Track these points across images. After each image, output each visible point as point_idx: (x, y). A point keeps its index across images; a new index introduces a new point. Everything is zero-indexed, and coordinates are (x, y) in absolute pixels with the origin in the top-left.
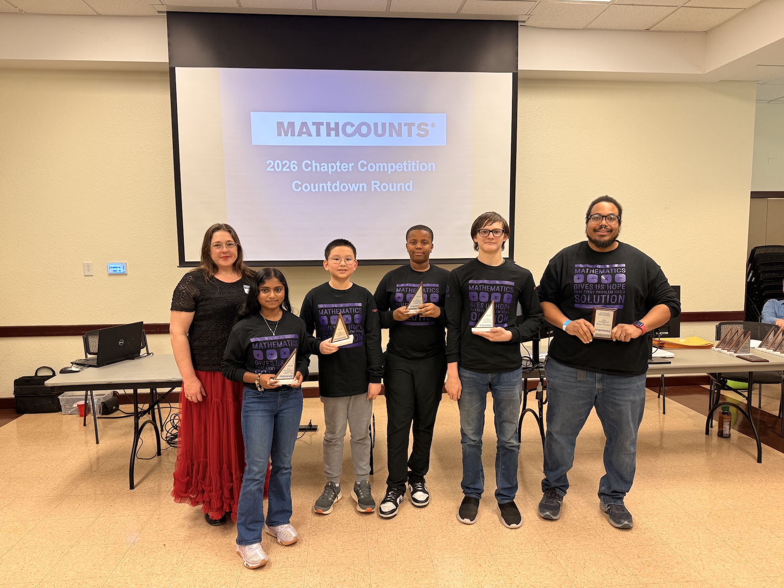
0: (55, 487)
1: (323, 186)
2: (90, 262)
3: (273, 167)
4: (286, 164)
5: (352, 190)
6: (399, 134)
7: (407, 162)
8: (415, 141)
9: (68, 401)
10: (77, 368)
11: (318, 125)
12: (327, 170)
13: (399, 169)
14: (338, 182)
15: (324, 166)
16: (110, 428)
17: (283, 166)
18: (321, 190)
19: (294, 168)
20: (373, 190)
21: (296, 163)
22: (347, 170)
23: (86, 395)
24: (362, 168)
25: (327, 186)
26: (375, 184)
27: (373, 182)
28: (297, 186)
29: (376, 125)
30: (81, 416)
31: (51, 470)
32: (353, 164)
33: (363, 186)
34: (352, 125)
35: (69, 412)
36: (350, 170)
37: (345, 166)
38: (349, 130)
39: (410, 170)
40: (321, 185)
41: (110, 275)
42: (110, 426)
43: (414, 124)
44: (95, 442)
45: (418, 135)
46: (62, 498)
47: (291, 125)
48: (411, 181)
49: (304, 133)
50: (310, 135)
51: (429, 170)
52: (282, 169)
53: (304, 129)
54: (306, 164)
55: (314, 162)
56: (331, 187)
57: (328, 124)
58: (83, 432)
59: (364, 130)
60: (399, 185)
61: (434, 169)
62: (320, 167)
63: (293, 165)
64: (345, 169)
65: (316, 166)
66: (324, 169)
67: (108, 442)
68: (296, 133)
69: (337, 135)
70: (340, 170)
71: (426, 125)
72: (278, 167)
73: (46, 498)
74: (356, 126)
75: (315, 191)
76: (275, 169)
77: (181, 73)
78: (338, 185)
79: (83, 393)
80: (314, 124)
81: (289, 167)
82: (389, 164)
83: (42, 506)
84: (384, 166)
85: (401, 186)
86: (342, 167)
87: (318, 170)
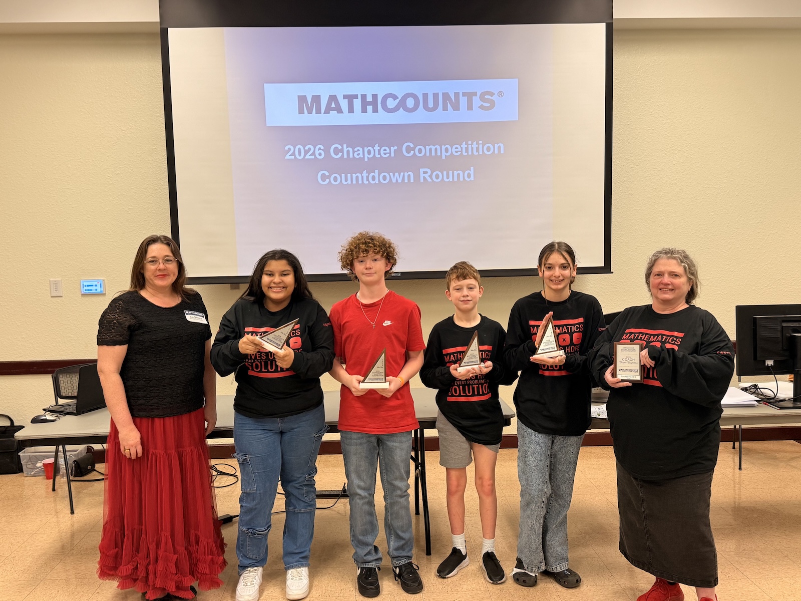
0: (25, 569)
1: (357, 177)
2: (58, 279)
3: (293, 154)
4: (310, 149)
5: (394, 181)
6: (456, 107)
7: (467, 144)
8: (476, 116)
9: (30, 459)
10: (51, 415)
11: (350, 98)
12: (362, 157)
13: (456, 152)
14: (377, 171)
15: (358, 150)
16: (86, 493)
17: (306, 152)
18: (354, 182)
19: (320, 154)
20: (422, 180)
21: (322, 148)
22: (388, 155)
23: (57, 451)
24: (408, 152)
25: (362, 177)
26: (425, 172)
27: (422, 170)
28: (324, 177)
29: (425, 96)
30: (48, 478)
31: (17, 547)
32: (396, 148)
33: (409, 176)
34: (395, 97)
35: (32, 473)
36: (393, 155)
37: (385, 150)
38: (391, 103)
39: (470, 153)
40: (354, 176)
41: (83, 295)
42: (85, 491)
43: (475, 94)
44: (69, 511)
45: (481, 107)
46: (35, 583)
47: (317, 99)
48: (472, 168)
49: (333, 109)
50: (340, 111)
51: (496, 152)
52: (305, 156)
53: (333, 104)
54: (336, 149)
55: (345, 146)
56: (367, 177)
57: (364, 97)
58: (52, 499)
59: (410, 103)
60: (456, 173)
61: (502, 152)
62: (354, 152)
63: (319, 151)
64: (385, 154)
65: (348, 152)
66: (358, 155)
67: (86, 512)
68: (323, 109)
69: (375, 110)
70: (379, 156)
71: (492, 94)
72: (300, 154)
73: (15, 582)
74: (400, 98)
75: (346, 183)
76: (295, 157)
77: (175, 34)
78: (376, 175)
79: (53, 448)
80: (345, 97)
81: (313, 154)
82: (443, 146)
83: (11, 592)
84: (436, 149)
85: (458, 175)
86: (382, 152)
87: (351, 156)
